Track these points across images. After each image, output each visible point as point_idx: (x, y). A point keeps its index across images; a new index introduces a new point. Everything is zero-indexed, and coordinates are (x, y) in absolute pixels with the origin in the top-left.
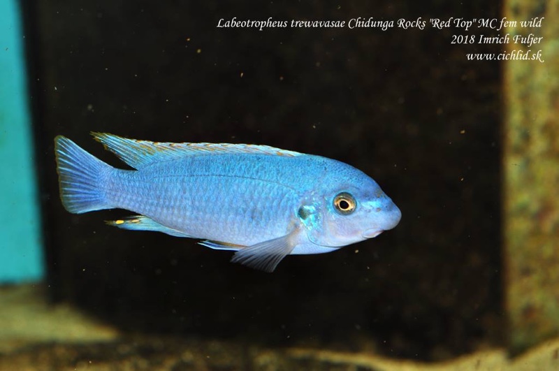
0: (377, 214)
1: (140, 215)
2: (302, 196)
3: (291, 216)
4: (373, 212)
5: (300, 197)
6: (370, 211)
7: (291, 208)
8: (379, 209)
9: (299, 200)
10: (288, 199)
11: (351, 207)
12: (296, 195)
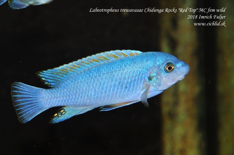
0: (182, 68)
1: (65, 106)
2: (149, 70)
3: (145, 81)
4: (181, 68)
5: (148, 71)
6: (180, 68)
7: (144, 77)
8: (183, 66)
9: (148, 73)
10: (143, 74)
11: (173, 67)
12: (146, 71)
